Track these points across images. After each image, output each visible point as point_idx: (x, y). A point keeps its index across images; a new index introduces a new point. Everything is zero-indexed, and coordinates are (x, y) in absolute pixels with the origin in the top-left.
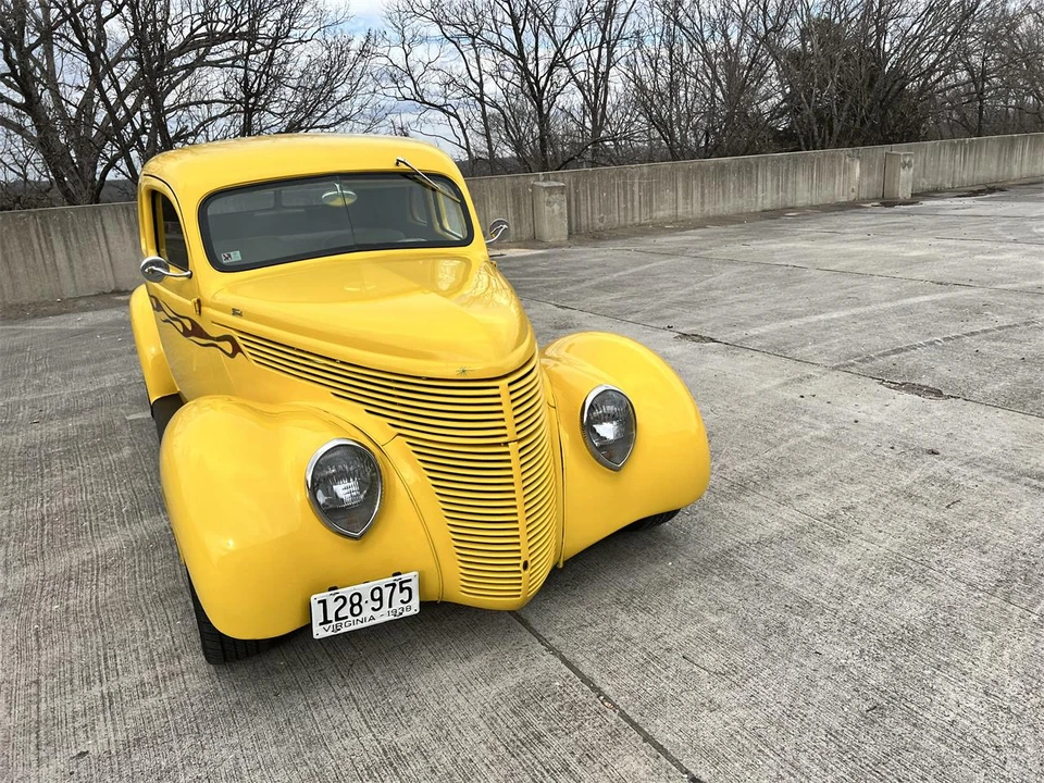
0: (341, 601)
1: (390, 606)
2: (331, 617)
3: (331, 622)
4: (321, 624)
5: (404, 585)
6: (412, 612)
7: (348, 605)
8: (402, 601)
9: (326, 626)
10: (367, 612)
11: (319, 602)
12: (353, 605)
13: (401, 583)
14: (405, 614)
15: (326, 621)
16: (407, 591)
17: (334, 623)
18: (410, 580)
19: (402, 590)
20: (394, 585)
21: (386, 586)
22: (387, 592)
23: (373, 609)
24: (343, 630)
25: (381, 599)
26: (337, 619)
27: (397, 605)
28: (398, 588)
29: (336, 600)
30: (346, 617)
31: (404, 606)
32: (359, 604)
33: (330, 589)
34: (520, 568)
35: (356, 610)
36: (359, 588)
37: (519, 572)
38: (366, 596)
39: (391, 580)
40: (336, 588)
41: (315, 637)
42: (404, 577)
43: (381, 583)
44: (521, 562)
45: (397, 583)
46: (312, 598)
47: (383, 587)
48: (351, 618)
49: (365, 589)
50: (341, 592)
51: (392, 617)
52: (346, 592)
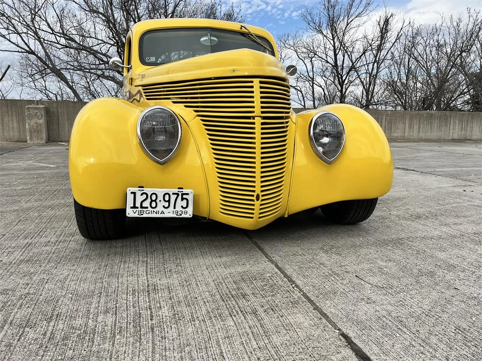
0: (145, 196)
1: (175, 208)
2: (138, 205)
3: (137, 208)
4: (131, 208)
5: (184, 196)
6: (187, 216)
7: (149, 200)
8: (182, 206)
9: (135, 210)
10: (160, 208)
11: (132, 193)
12: (152, 201)
13: (183, 194)
14: (183, 216)
15: (134, 207)
16: (185, 201)
17: (140, 209)
18: (188, 194)
19: (183, 199)
20: (178, 195)
21: (173, 194)
22: (173, 197)
23: (164, 206)
24: (145, 215)
25: (169, 201)
26: (142, 207)
27: (178, 208)
28: (180, 197)
29: (142, 194)
30: (147, 208)
31: (183, 210)
32: (155, 201)
33: (139, 187)
34: (254, 198)
35: (154, 204)
36: (156, 190)
37: (253, 200)
38: (160, 197)
39: (176, 191)
40: (143, 187)
41: (127, 215)
42: (185, 191)
43: (171, 191)
44: (255, 194)
45: (180, 194)
46: (128, 189)
47: (171, 194)
48: (150, 209)
49: (160, 192)
50: (146, 190)
51: (175, 216)
52: (149, 191)
